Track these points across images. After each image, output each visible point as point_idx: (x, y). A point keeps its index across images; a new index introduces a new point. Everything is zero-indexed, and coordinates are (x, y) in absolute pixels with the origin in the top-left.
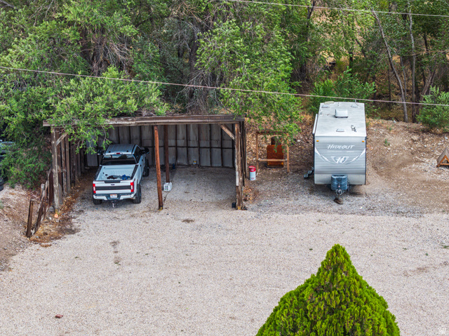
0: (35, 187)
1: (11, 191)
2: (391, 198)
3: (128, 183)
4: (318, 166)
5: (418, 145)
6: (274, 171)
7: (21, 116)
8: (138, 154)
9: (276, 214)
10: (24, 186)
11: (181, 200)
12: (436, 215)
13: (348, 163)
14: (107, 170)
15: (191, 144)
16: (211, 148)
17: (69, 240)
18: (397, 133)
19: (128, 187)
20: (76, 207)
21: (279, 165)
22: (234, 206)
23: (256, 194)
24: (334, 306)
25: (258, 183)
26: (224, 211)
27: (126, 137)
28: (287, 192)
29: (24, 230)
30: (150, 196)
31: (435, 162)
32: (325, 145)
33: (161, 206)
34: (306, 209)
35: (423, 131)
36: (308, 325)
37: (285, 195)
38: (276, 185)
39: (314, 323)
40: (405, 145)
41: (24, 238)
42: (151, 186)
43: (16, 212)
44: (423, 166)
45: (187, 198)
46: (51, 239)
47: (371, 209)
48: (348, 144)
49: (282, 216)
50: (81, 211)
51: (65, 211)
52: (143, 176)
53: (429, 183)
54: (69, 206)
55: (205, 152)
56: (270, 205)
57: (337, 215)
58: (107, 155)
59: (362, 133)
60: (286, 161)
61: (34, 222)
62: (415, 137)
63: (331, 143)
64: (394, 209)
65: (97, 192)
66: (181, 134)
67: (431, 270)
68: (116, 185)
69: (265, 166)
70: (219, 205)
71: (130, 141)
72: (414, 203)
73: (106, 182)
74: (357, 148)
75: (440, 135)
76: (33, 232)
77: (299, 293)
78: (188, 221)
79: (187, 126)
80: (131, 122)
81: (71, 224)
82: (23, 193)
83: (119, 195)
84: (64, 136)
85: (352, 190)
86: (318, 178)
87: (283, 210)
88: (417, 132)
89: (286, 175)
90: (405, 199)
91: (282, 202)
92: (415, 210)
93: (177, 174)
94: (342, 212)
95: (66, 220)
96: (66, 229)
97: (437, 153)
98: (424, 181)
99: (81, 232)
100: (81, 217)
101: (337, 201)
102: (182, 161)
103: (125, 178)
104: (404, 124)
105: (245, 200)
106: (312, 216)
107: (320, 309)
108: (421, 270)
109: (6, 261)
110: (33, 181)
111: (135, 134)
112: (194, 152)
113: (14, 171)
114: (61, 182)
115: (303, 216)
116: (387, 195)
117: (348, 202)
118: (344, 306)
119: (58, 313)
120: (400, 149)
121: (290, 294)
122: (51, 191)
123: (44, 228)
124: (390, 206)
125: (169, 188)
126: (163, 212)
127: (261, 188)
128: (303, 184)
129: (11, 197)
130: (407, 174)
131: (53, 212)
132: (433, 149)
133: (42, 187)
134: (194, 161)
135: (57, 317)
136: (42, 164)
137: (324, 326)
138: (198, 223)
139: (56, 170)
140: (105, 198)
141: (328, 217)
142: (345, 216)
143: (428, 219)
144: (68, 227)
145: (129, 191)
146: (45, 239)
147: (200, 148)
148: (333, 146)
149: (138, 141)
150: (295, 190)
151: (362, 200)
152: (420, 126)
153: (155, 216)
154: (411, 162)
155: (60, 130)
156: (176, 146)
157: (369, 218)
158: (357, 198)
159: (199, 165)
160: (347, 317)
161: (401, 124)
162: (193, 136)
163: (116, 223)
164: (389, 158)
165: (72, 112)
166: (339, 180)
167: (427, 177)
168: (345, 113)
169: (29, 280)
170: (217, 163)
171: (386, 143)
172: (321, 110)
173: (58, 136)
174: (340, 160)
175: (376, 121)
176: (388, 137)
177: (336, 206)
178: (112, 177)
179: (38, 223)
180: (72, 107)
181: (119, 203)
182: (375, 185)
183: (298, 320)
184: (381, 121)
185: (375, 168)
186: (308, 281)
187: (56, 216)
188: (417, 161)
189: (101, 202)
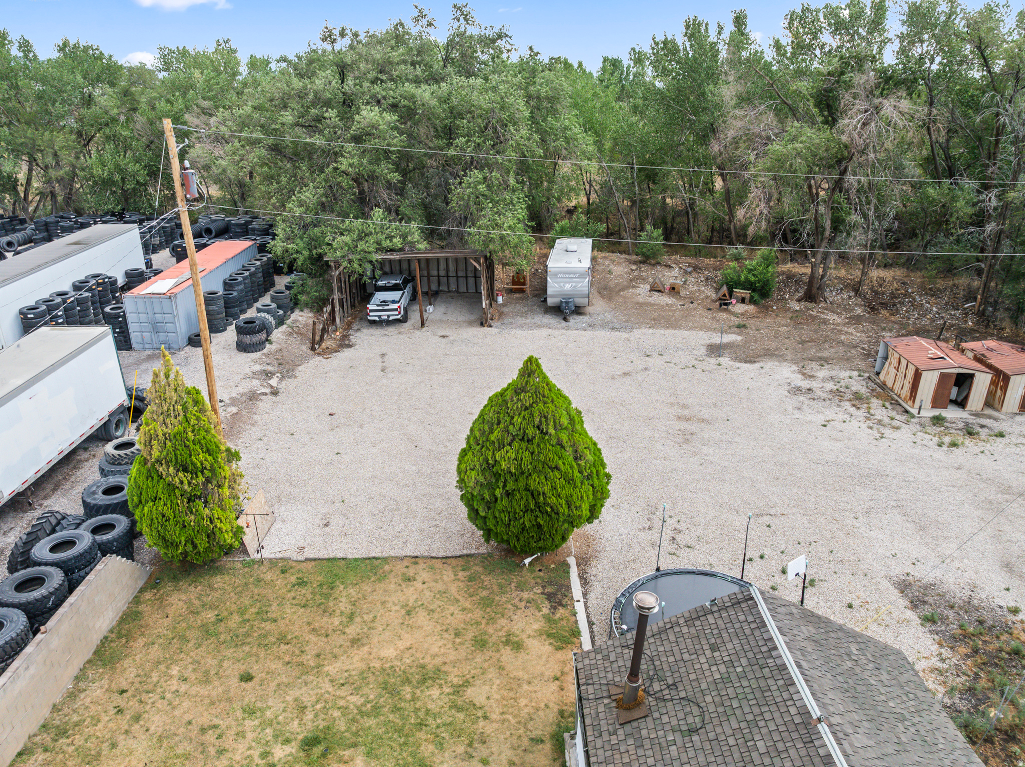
0: (320, 311)
1: (301, 313)
2: (608, 316)
3: (395, 306)
4: (550, 291)
5: (636, 273)
6: (517, 295)
7: (306, 253)
8: (406, 282)
9: (514, 331)
10: (311, 308)
11: (440, 320)
12: (643, 330)
13: (574, 288)
14: (380, 296)
15: (451, 274)
16: (466, 277)
17: (346, 353)
18: (619, 264)
19: (396, 310)
20: (355, 326)
21: (522, 291)
22: (482, 324)
23: (501, 314)
24: (528, 405)
25: (503, 305)
26: (474, 329)
27: (398, 268)
28: (526, 313)
29: (310, 345)
30: (415, 317)
31: (648, 287)
32: (555, 275)
33: (423, 324)
34: (539, 327)
35: (641, 262)
36: (508, 419)
37: (524, 315)
38: (518, 307)
39: (512, 418)
40: (626, 273)
41: (310, 352)
42: (416, 307)
43: (304, 331)
44: (638, 291)
45: (445, 319)
46: (331, 353)
47: (592, 326)
48: (574, 273)
49: (519, 332)
50: (359, 329)
51: (345, 330)
52: (410, 300)
53: (641, 305)
54: (349, 326)
55: (462, 281)
56: (511, 323)
57: (564, 331)
58: (380, 283)
59: (587, 264)
60: (527, 287)
61: (317, 338)
62: (634, 267)
63: (561, 273)
64: (611, 325)
65: (371, 314)
66: (443, 266)
67: (634, 374)
68: (386, 308)
69: (511, 291)
70: (470, 323)
71: (401, 272)
72: (627, 321)
73: (378, 305)
74: (582, 276)
75: (654, 265)
76: (317, 346)
77: (502, 394)
78: (444, 337)
79: (447, 259)
80: (395, 256)
81: (349, 340)
82: (311, 315)
83: (389, 316)
84: (341, 268)
85: (578, 311)
86: (551, 301)
87: (521, 327)
88: (635, 263)
89: (527, 298)
90: (621, 317)
91: (520, 321)
92: (627, 326)
93: (439, 299)
94: (568, 328)
95: (345, 337)
96: (345, 344)
97: (651, 280)
98: (638, 303)
99: (357, 347)
100: (358, 334)
101: (565, 319)
102: (444, 288)
103: (394, 302)
104: (627, 257)
105: (492, 319)
106: (544, 332)
107: (517, 407)
108: (626, 374)
109: (293, 371)
110: (318, 305)
111: (405, 266)
112: (453, 281)
113: (303, 298)
114: (341, 305)
115: (537, 332)
116: (606, 314)
117: (574, 320)
118: (535, 405)
119: (331, 412)
120: (621, 276)
121: (496, 395)
122: (333, 313)
123: (328, 343)
124: (607, 323)
125: (431, 310)
126: (424, 329)
127: (505, 310)
128: (539, 306)
129: (300, 318)
130: (624, 297)
131: (336, 330)
132: (648, 277)
133: (325, 310)
134: (453, 287)
135: (331, 415)
136: (325, 292)
137: (519, 420)
138: (451, 338)
139: (336, 296)
140: (377, 319)
141: (556, 332)
142: (570, 332)
143: (637, 333)
144: (347, 342)
145: (397, 313)
146: (327, 353)
147: (457, 277)
148: (562, 275)
149: (407, 272)
150: (532, 311)
151: (585, 318)
152: (639, 258)
153: (418, 333)
154: (628, 287)
155: (338, 264)
156: (439, 276)
157: (589, 333)
158: (581, 317)
159: (457, 291)
160: (536, 414)
161: (624, 256)
162: (452, 267)
163: (385, 339)
164: (612, 284)
165: (346, 248)
166: (567, 303)
167: (641, 300)
168: (574, 248)
169: (310, 386)
170: (472, 289)
171: (610, 272)
172: (556, 245)
173: (337, 268)
174: (568, 286)
175: (603, 254)
176: (612, 267)
177: (564, 324)
178: (384, 302)
179: (322, 340)
180: (346, 244)
181: (389, 323)
182: (598, 307)
183: (502, 416)
184: (607, 254)
185: (599, 292)
186: (509, 384)
187: (338, 333)
188: (634, 287)
189: (374, 322)
